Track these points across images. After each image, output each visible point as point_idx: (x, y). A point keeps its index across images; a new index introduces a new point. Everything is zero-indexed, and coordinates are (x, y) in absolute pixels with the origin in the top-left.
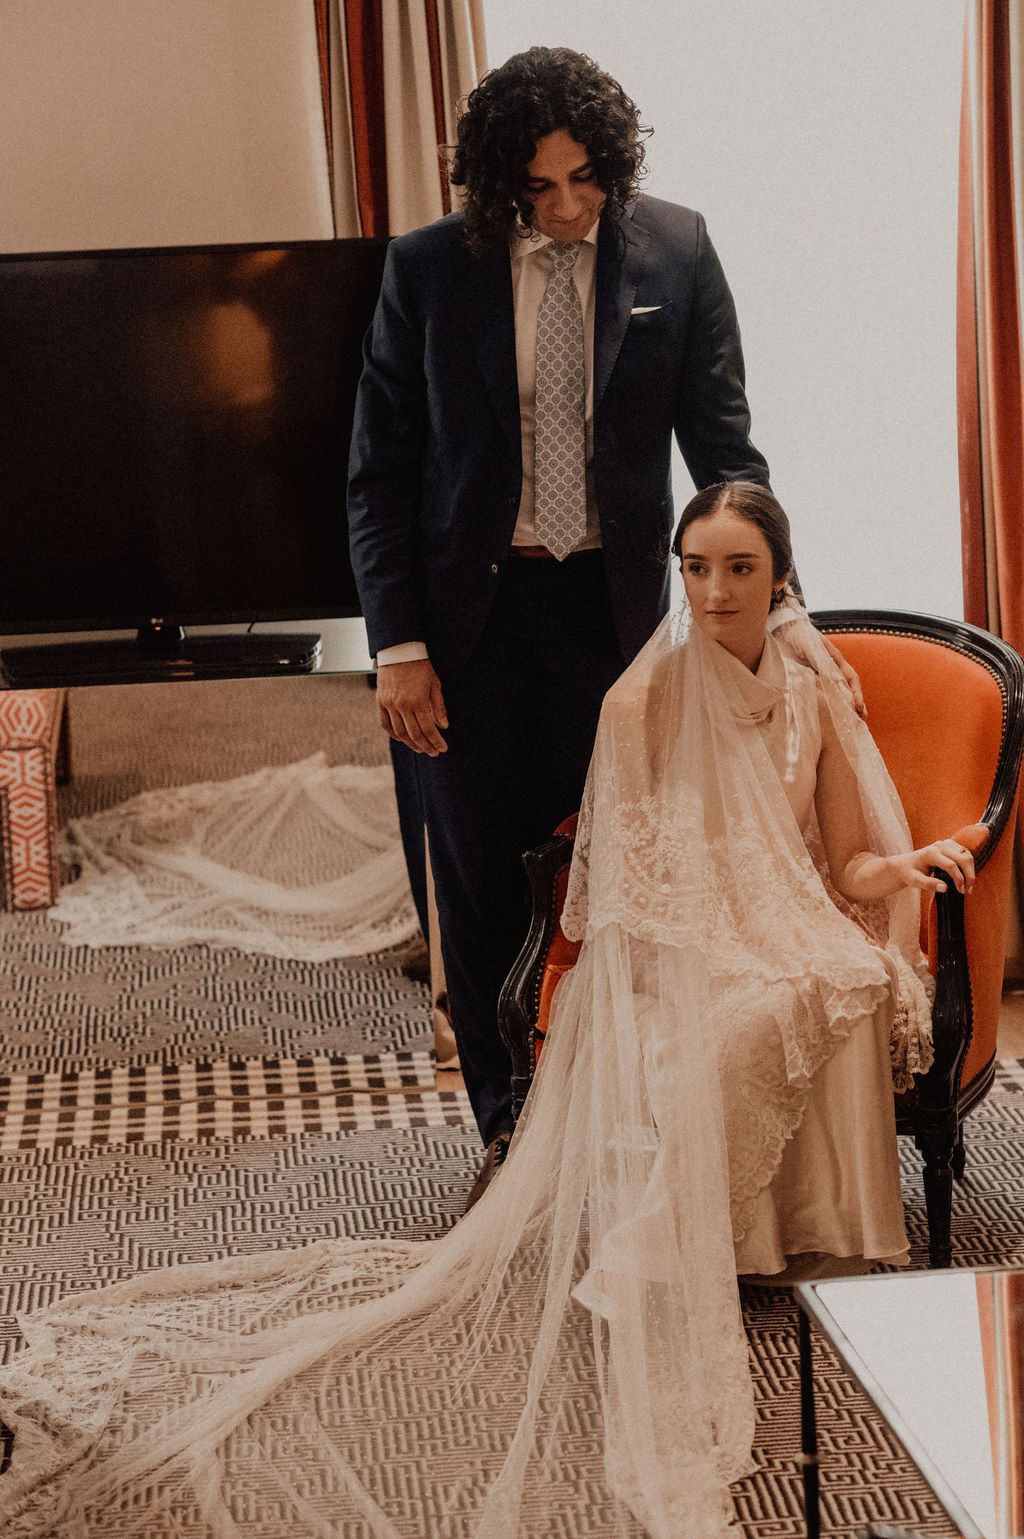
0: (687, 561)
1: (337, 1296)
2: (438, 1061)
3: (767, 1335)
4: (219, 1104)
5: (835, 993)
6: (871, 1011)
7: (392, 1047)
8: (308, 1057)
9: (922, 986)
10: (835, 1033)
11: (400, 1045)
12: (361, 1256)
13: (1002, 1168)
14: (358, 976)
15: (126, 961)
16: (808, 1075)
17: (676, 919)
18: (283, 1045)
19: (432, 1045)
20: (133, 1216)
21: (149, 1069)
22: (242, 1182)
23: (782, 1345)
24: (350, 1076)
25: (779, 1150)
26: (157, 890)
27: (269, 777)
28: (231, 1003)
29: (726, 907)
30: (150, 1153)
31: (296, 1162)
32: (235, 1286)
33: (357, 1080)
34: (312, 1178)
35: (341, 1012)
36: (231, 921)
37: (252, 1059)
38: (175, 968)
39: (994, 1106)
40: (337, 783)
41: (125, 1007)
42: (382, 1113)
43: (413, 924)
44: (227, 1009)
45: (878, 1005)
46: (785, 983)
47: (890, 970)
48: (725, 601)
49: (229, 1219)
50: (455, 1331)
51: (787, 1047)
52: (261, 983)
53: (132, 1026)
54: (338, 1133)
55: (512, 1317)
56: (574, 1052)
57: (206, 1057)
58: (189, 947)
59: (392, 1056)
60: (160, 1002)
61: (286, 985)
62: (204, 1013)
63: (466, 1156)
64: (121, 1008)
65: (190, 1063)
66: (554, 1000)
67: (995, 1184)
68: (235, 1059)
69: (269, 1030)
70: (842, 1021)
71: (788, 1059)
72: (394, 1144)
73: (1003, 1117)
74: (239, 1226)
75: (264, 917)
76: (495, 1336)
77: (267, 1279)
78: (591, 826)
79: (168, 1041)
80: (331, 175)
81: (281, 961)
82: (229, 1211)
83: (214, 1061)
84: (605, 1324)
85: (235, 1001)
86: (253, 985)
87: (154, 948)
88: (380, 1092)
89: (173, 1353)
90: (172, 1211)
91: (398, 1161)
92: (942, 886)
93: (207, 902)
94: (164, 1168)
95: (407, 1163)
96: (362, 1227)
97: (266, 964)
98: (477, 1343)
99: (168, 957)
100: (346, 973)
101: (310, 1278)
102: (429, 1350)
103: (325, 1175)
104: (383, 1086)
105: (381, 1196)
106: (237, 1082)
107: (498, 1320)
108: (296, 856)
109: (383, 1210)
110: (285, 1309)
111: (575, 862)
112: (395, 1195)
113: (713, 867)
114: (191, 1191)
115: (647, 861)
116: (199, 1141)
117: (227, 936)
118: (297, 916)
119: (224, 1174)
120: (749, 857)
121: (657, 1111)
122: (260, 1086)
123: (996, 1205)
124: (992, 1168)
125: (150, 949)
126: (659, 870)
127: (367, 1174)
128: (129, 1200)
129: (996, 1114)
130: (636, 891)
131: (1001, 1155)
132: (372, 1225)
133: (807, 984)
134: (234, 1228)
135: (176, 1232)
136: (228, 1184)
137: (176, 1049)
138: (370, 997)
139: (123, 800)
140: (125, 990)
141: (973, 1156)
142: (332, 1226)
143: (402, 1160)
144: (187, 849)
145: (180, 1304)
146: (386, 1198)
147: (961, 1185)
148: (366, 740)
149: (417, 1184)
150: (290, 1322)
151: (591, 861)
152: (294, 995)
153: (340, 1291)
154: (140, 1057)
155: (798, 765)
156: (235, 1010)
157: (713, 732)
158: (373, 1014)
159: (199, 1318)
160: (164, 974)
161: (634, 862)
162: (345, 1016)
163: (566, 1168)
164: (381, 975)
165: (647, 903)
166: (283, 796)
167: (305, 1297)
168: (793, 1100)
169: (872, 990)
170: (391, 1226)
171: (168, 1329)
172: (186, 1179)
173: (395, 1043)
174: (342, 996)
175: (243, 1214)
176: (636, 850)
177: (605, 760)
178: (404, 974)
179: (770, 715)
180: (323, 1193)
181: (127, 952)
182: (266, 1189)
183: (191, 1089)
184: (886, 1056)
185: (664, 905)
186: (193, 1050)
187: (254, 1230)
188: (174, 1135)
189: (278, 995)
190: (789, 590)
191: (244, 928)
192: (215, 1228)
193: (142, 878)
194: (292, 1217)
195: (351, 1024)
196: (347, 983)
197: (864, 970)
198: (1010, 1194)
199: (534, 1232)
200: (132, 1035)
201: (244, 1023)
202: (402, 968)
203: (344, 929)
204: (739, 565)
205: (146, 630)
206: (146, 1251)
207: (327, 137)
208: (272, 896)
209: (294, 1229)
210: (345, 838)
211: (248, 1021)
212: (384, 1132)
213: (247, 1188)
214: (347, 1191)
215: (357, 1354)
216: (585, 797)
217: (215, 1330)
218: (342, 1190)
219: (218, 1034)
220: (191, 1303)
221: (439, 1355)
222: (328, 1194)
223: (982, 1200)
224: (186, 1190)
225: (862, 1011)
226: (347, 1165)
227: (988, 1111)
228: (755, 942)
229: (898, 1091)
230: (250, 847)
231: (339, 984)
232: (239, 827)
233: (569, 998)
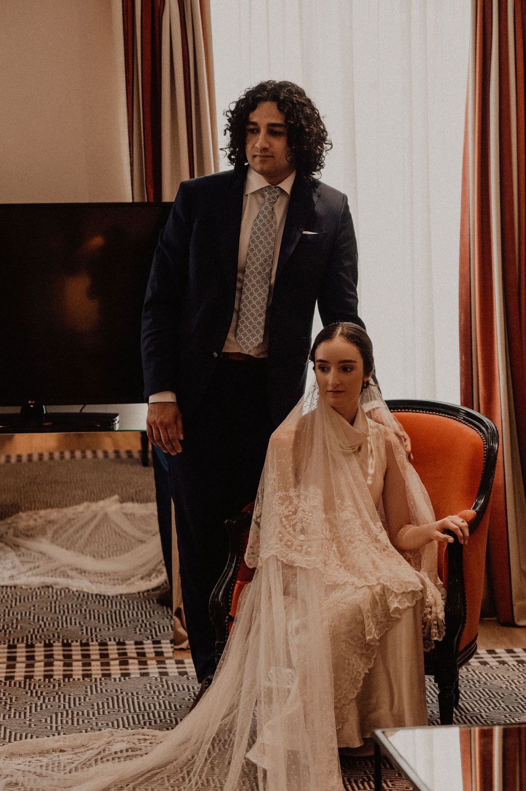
0: (317, 364)
1: (116, 757)
2: (175, 645)
3: (352, 780)
4: (56, 663)
5: (393, 594)
6: (413, 605)
7: (150, 637)
8: (105, 641)
9: (440, 594)
10: (392, 615)
11: (154, 636)
12: (130, 737)
13: (479, 702)
14: (133, 603)
15: (8, 593)
16: (377, 638)
17: (307, 553)
18: (92, 635)
19: (172, 637)
20: (7, 716)
21: (19, 645)
22: (67, 700)
23: (360, 785)
24: (127, 651)
25: (361, 678)
26: (26, 559)
27: (88, 507)
28: (64, 614)
29: (334, 548)
30: (18, 686)
31: (97, 691)
32: (61, 751)
33: (131, 652)
34: (105, 699)
35: (123, 620)
36: (66, 575)
37: (74, 642)
38: (34, 597)
39: (474, 672)
40: (124, 511)
41: (7, 615)
42: (144, 669)
43: (163, 577)
44: (62, 617)
45: (417, 601)
46: (366, 587)
47: (423, 583)
48: (338, 385)
49: (59, 718)
50: (182, 775)
51: (366, 622)
52: (80, 605)
53: (10, 624)
54: (119, 678)
55: (213, 769)
56: (251, 625)
57: (49, 640)
58: (43, 587)
59: (150, 641)
60: (26, 613)
61: (95, 606)
62: (49, 619)
63: (189, 690)
64: (4, 615)
65: (41, 643)
66: (240, 599)
67: (476, 709)
68: (65, 641)
69: (84, 628)
70: (397, 609)
71: (367, 629)
72: (150, 684)
73: (479, 677)
74: (64, 722)
75: (83, 574)
76: (204, 778)
77: (78, 747)
78: (262, 506)
79: (29, 632)
80: (132, 171)
81: (92, 595)
82: (60, 715)
83: (54, 642)
84: (265, 772)
85: (66, 613)
86: (76, 606)
87: (24, 587)
88: (143, 659)
89: (26, 784)
90: (28, 714)
91: (152, 692)
92: (451, 539)
93: (52, 565)
94: (24, 693)
95: (157, 694)
96: (132, 724)
97: (84, 596)
98: (193, 782)
99: (31, 591)
100: (126, 601)
101: (103, 747)
102: (167, 784)
103: (112, 698)
104: (145, 656)
105: (143, 709)
106: (66, 653)
107: (206, 769)
108: (102, 545)
109: (143, 716)
110: (88, 763)
111: (253, 524)
112: (150, 708)
113: (328, 527)
114: (39, 704)
115: (292, 523)
116: (44, 680)
117: (62, 582)
118: (101, 573)
119: (57, 696)
120: (347, 521)
121: (294, 659)
122: (78, 655)
123: (476, 720)
124: (474, 702)
125: (21, 588)
126: (298, 528)
127: (135, 698)
128: (5, 708)
129: (476, 676)
130: (285, 539)
131: (478, 695)
132: (137, 723)
133: (378, 588)
134: (62, 723)
135: (30, 724)
136: (59, 701)
137: (34, 636)
138: (139, 613)
139: (9, 516)
140: (7, 607)
141: (463, 696)
142: (115, 723)
143: (154, 692)
144: (43, 540)
145: (31, 759)
146: (145, 710)
147: (457, 709)
148: (140, 491)
149: (162, 703)
150: (91, 769)
151: (261, 524)
152: (98, 611)
153: (119, 755)
154: (14, 639)
155: (374, 476)
156: (66, 618)
157: (329, 456)
158: (141, 622)
159: (41, 766)
160: (28, 599)
161: (285, 523)
162: (125, 622)
163: (244, 689)
164: (145, 602)
165: (292, 545)
166: (95, 516)
167: (99, 757)
168: (369, 652)
169: (414, 593)
170: (148, 723)
171: (24, 771)
172: (37, 699)
173: (152, 635)
174: (124, 612)
175: (67, 716)
176: (286, 517)
177: (270, 469)
178: (158, 602)
179: (360, 448)
180: (111, 706)
181: (9, 589)
182: (80, 704)
183: (41, 655)
184: (420, 631)
185: (301, 546)
186: (43, 637)
187: (73, 724)
188: (31, 677)
189: (90, 611)
190: (372, 382)
191: (72, 578)
192: (51, 723)
193: (18, 553)
194: (94, 718)
195: (128, 626)
196: (127, 606)
197: (409, 582)
198: (483, 714)
199: (225, 725)
200: (10, 629)
201: (71, 624)
202: (157, 599)
203: (126, 580)
204: (345, 366)
205: (25, 407)
206: (13, 733)
207: (130, 151)
208: (88, 563)
209: (94, 724)
210: (128, 537)
211: (73, 623)
212: (145, 678)
213: (69, 704)
214: (124, 706)
215: (127, 785)
216: (259, 490)
217: (50, 772)
218: (121, 705)
219: (56, 629)
220: (36, 759)
221: (172, 787)
222: (114, 707)
223: (469, 717)
224: (36, 704)
225: (408, 604)
226: (125, 693)
227: (471, 674)
228: (350, 568)
229: (426, 650)
230: (77, 540)
231: (123, 606)
232: (71, 530)
233: (248, 598)
